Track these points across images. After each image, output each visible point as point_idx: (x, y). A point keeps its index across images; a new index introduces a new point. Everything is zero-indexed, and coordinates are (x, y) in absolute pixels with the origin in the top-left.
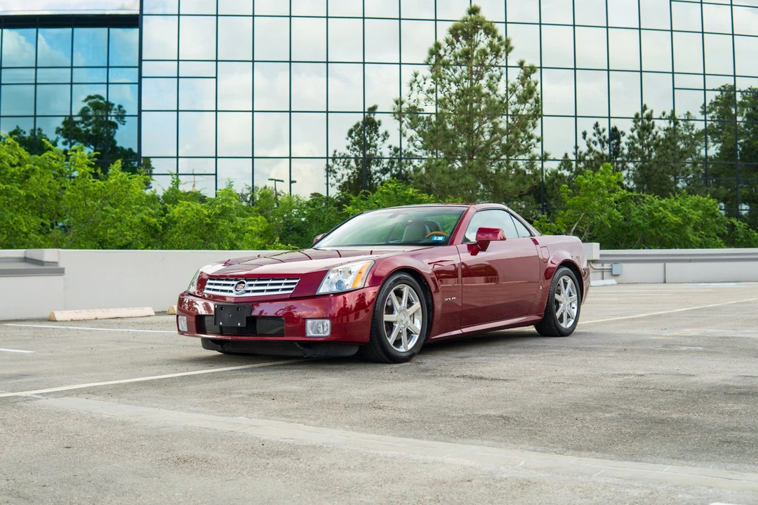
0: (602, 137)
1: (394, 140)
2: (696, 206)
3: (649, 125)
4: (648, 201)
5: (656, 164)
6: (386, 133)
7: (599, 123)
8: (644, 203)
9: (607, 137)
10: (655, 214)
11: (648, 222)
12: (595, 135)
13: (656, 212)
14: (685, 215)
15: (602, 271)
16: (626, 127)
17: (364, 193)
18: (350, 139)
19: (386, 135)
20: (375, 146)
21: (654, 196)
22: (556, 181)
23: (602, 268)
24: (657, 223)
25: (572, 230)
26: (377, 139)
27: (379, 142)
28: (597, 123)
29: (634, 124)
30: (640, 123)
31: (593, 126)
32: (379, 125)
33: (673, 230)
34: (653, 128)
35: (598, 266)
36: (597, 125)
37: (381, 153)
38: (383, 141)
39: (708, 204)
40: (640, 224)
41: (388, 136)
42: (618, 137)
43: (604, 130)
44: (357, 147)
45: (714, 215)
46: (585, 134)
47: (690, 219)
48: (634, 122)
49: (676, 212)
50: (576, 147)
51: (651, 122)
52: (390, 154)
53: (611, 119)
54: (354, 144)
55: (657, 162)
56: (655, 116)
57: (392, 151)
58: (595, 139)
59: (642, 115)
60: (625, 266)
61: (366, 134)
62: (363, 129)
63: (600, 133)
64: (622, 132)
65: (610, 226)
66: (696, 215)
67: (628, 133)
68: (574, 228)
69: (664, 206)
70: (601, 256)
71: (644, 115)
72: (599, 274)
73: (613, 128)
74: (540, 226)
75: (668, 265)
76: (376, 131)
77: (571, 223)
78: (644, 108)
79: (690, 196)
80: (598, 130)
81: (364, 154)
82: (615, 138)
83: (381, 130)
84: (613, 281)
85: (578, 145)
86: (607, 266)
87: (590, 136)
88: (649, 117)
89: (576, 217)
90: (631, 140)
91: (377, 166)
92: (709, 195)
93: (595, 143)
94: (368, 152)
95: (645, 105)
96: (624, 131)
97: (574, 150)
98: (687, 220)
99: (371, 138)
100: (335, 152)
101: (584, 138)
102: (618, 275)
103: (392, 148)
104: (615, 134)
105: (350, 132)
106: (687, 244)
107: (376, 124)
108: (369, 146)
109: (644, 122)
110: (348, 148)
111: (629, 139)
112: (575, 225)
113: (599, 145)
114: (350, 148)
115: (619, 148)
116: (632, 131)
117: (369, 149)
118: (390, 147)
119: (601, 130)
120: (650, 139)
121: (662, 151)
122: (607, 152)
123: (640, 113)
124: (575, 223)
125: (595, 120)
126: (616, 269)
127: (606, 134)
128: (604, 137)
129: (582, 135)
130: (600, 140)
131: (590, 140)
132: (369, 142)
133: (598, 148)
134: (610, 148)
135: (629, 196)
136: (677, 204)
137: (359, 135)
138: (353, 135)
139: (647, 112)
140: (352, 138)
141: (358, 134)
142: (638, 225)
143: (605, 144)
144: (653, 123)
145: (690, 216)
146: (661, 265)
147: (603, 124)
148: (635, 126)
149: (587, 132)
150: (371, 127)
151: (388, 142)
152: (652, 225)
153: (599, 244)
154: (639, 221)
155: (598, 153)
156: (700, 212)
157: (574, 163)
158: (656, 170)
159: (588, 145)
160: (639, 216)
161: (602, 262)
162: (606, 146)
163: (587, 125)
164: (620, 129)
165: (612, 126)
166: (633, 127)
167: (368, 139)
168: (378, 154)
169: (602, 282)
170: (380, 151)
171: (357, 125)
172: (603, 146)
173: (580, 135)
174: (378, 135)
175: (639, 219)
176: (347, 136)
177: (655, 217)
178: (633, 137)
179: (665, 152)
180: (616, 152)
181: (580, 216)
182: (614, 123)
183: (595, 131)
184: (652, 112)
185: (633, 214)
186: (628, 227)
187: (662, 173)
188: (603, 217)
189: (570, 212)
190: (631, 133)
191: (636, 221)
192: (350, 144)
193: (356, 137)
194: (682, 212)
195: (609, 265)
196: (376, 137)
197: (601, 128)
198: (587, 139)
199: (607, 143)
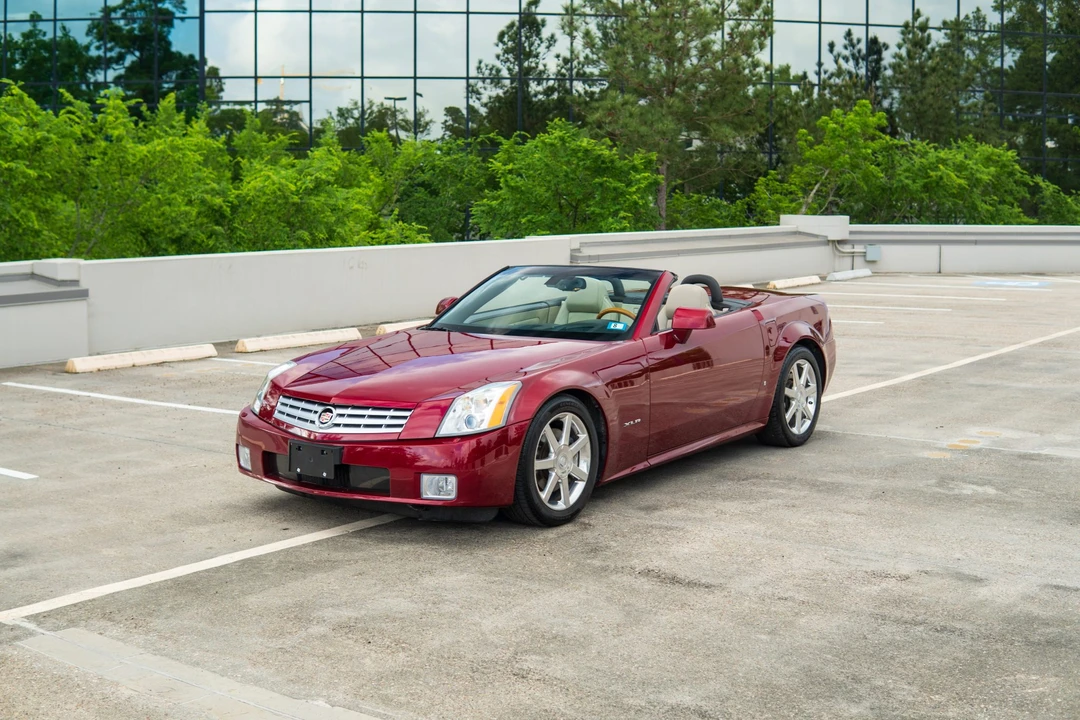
0: (855, 51)
1: (563, 46)
2: (988, 160)
3: (922, 38)
4: (919, 150)
5: (931, 96)
6: (553, 36)
7: (853, 31)
8: (916, 154)
9: (864, 51)
10: (932, 173)
11: (920, 183)
12: (846, 47)
13: (932, 170)
14: (972, 174)
15: (853, 255)
16: (891, 38)
17: (519, 136)
18: (501, 45)
19: (552, 39)
20: (537, 56)
21: (927, 144)
22: (791, 117)
23: (853, 250)
24: (933, 187)
25: (812, 194)
26: (539, 45)
27: (542, 49)
28: (850, 30)
29: (902, 36)
30: (910, 36)
31: (844, 34)
32: (543, 26)
33: (954, 196)
34: (928, 43)
35: (847, 248)
36: (849, 34)
37: (545, 66)
38: (548, 47)
39: (1005, 159)
40: (907, 185)
41: (555, 41)
42: (879, 53)
43: (859, 41)
44: (510, 56)
45: (1011, 174)
46: (832, 46)
47: (978, 181)
48: (903, 33)
49: (960, 168)
50: (820, 64)
51: (926, 34)
52: (558, 66)
53: (870, 28)
54: (506, 51)
55: (933, 94)
56: (931, 24)
57: (561, 62)
58: (847, 53)
59: (913, 23)
60: (885, 248)
61: (523, 39)
62: (519, 28)
63: (853, 46)
64: (884, 45)
65: (866, 188)
66: (986, 174)
67: (893, 49)
68: (814, 191)
69: (944, 162)
70: (851, 233)
71: (917, 24)
72: (848, 261)
73: (871, 39)
74: (768, 185)
75: (945, 248)
76: (538, 33)
77: (810, 184)
78: (917, 15)
79: (978, 143)
80: (851, 41)
81: (520, 65)
82: (875, 53)
83: (545, 33)
84: (867, 272)
85: (822, 60)
86: (859, 249)
87: (838, 48)
88: (924, 28)
89: (817, 176)
90: (898, 60)
91: (539, 84)
92: (1006, 144)
93: (846, 59)
94: (526, 64)
95: (918, 11)
96: (887, 41)
97: (817, 68)
98: (974, 182)
99: (531, 45)
100: (480, 62)
101: (831, 51)
102: (873, 262)
103: (561, 59)
104: (875, 47)
105: (501, 36)
106: (973, 218)
107: (538, 25)
108: (529, 55)
109: (915, 32)
110: (498, 57)
111: (894, 57)
112: (816, 187)
113: (851, 63)
114: (501, 58)
115: (879, 68)
116: (900, 46)
117: (528, 59)
118: (558, 56)
119: (855, 41)
120: (923, 58)
121: (940, 77)
122: (862, 71)
123: (911, 21)
124: (815, 184)
125: (846, 28)
126: (872, 252)
127: (863, 46)
128: (859, 51)
129: (828, 48)
130: (853, 55)
131: (839, 55)
132: (527, 49)
133: (850, 66)
134: (867, 67)
135: (893, 144)
136: (960, 157)
137: (514, 41)
138: (506, 39)
139: (921, 20)
140: (504, 43)
141: (511, 39)
142: (905, 188)
143: (860, 61)
144: (929, 35)
145: (978, 175)
146: (935, 248)
147: (859, 33)
148: (904, 40)
149: (836, 43)
150: (530, 28)
151: (555, 50)
152: (926, 188)
153: (848, 217)
154: (907, 181)
155: (850, 73)
156: (992, 169)
157: (816, 89)
158: (931, 105)
159: (836, 62)
160: (907, 174)
161: (853, 243)
162: (862, 64)
163: (835, 34)
164: (881, 40)
165: (871, 35)
166: (901, 41)
167: (526, 45)
168: (541, 67)
169: (850, 274)
170: (544, 62)
171: (512, 25)
172: (857, 64)
173: (825, 48)
174: (540, 39)
175: (907, 178)
176: (496, 41)
177: (931, 177)
178: (900, 57)
179: (944, 79)
180: (875, 72)
181: (822, 174)
182: (873, 32)
183: (847, 42)
184: (927, 20)
185: (899, 170)
186: (890, 189)
187: (939, 108)
188: (857, 176)
189: (809, 168)
190: (896, 50)
191: (901, 181)
192: (501, 52)
193: (510, 43)
194: (966, 169)
195: (862, 246)
196: (538, 42)
197: (855, 37)
198: (835, 52)
199: (863, 59)
